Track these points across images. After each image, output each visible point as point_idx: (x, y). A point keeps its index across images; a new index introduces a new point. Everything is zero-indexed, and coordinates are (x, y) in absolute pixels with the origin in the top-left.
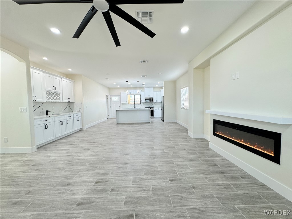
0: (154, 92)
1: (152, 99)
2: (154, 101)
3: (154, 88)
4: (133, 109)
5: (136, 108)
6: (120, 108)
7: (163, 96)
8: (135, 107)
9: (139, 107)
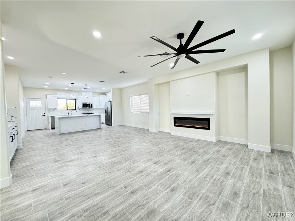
0: (93, 97)
1: (92, 105)
2: (94, 106)
3: (93, 92)
4: (67, 116)
5: (70, 114)
6: (44, 116)
7: (111, 102)
8: (68, 114)
9: (74, 113)
